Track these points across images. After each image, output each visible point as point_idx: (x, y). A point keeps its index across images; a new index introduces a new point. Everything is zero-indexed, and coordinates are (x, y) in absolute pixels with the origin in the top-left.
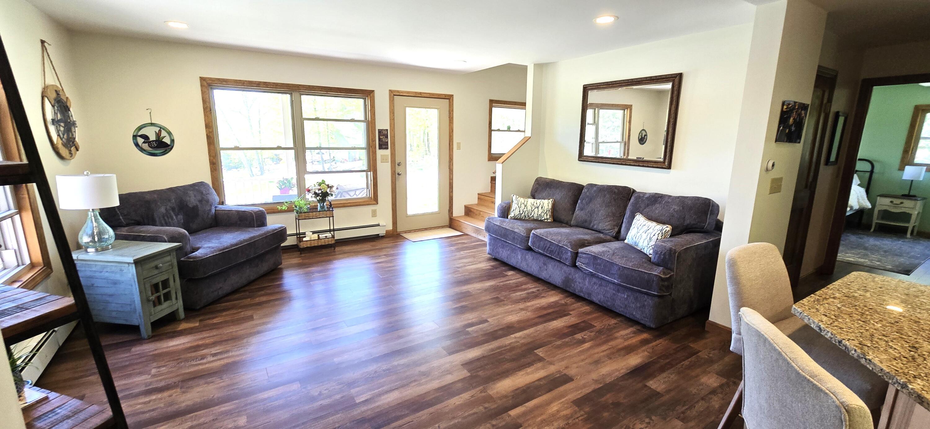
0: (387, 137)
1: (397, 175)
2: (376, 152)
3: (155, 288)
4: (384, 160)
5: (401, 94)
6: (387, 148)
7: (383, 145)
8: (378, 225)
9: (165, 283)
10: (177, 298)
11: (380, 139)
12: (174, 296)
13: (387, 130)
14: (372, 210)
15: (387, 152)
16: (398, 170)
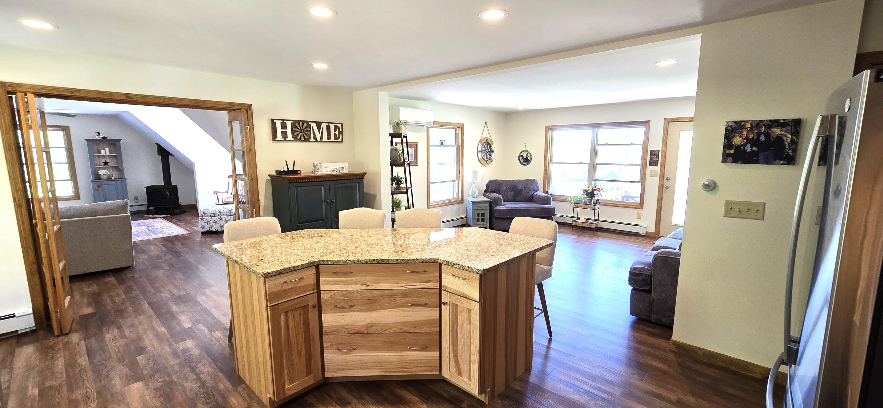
0: (658, 156)
1: (664, 188)
2: (646, 168)
3: (478, 215)
4: (653, 174)
5: (676, 121)
6: (657, 165)
7: (653, 163)
8: (640, 226)
9: (483, 214)
10: (486, 222)
11: (651, 158)
12: (485, 221)
13: (659, 151)
14: (637, 213)
15: (657, 169)
16: (666, 184)
